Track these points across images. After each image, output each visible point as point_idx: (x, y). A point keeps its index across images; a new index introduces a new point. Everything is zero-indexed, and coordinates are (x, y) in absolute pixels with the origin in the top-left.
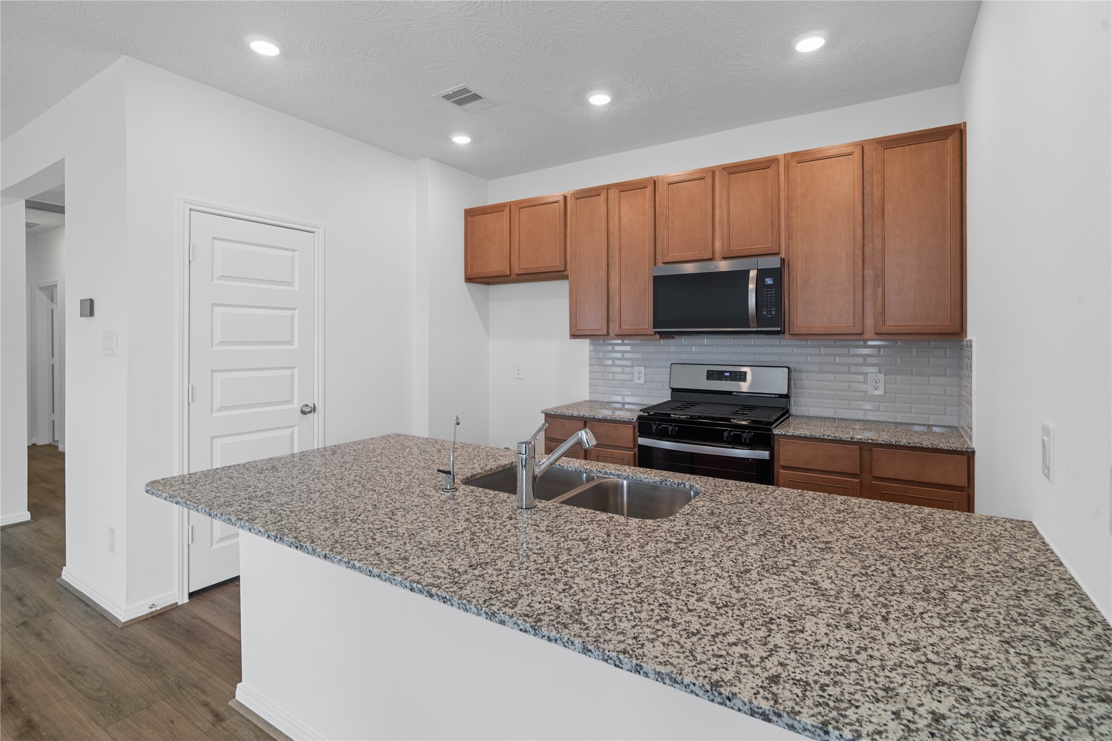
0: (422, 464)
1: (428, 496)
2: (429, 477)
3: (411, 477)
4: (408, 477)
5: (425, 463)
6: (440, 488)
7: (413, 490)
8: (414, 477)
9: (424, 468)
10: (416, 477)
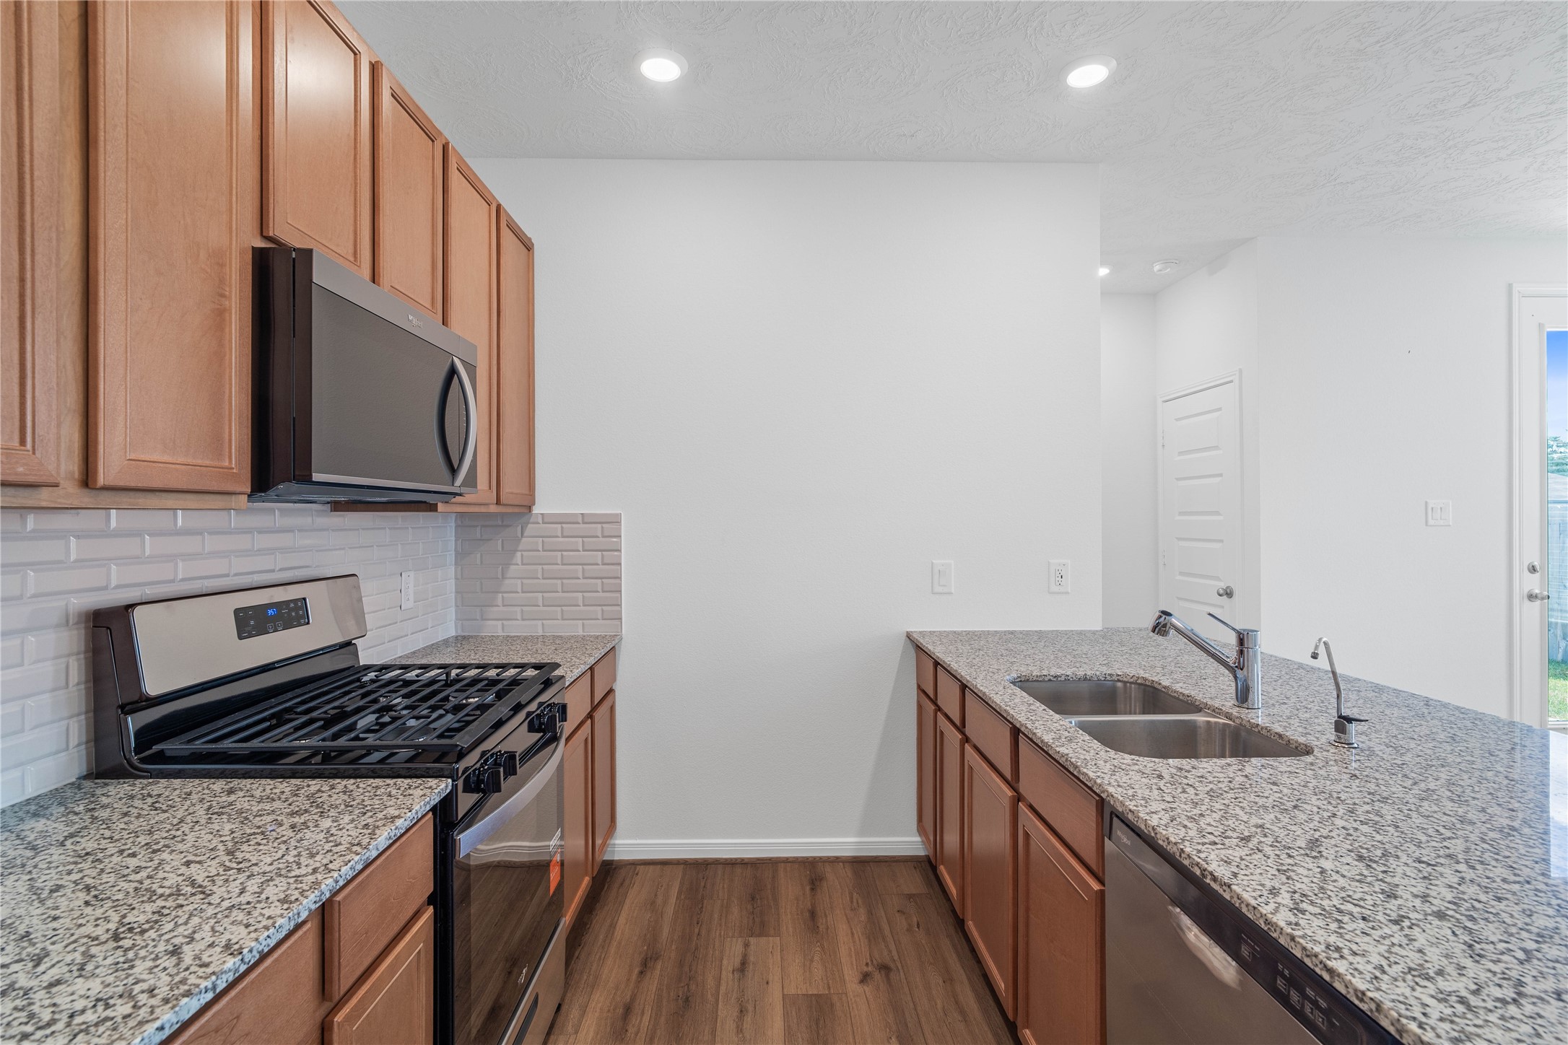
0: (1386, 810)
1: (1388, 746)
2: (1377, 775)
3: (1423, 785)
4: (1432, 786)
5: (1378, 814)
6: (1362, 751)
7: (1418, 760)
8: (1415, 783)
9: (1384, 800)
10: (1410, 782)
